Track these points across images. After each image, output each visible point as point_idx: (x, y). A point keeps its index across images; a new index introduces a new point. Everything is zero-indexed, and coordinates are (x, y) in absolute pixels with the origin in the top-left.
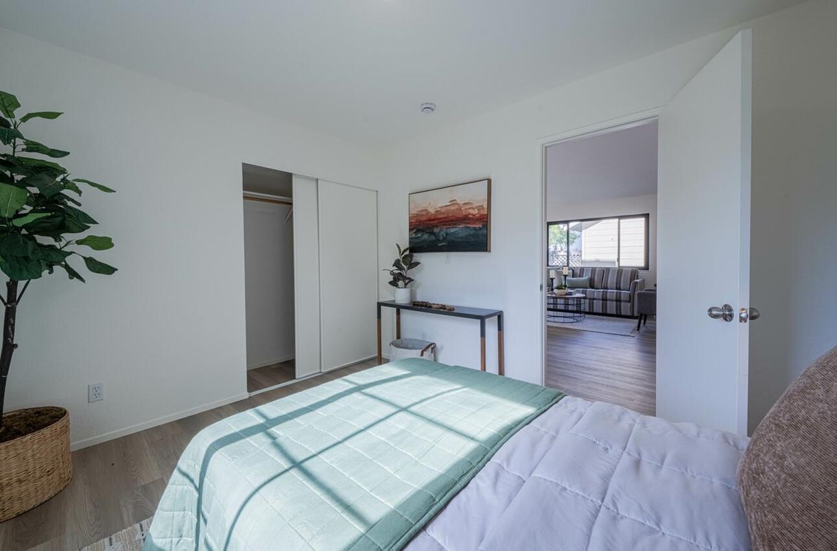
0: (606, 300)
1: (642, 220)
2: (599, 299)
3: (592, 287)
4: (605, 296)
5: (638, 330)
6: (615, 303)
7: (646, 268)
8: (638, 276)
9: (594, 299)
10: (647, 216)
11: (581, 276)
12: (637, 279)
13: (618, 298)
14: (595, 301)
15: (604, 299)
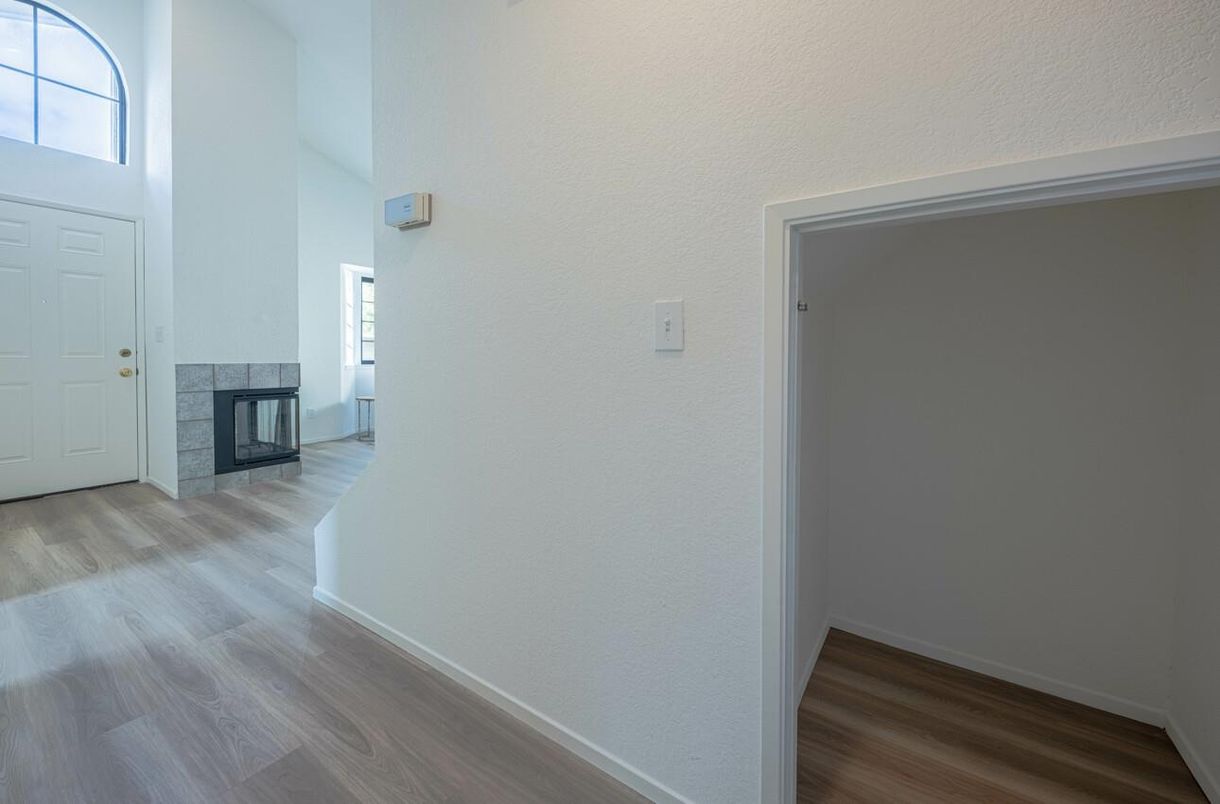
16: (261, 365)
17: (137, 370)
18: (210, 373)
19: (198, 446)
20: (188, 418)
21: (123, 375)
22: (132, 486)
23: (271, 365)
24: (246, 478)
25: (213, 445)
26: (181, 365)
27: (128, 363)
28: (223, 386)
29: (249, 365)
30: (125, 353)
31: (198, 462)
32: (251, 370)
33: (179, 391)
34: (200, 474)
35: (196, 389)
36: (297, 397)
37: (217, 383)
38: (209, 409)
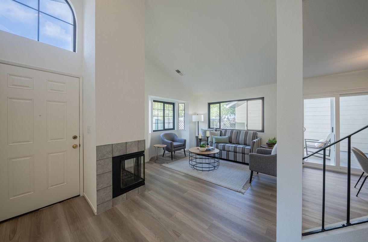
0: (236, 152)
1: (260, 101)
2: (232, 152)
3: (230, 142)
4: (235, 150)
5: (250, 183)
6: (241, 154)
7: (263, 131)
8: (257, 136)
9: (230, 151)
10: (263, 99)
11: (225, 135)
12: (257, 138)
13: (243, 152)
14: (230, 152)
15: (235, 152)
16: (131, 142)
17: (80, 145)
18: (111, 148)
19: (105, 186)
20: (101, 173)
21: (73, 147)
22: (77, 198)
23: (134, 141)
24: (125, 197)
25: (112, 184)
26: (99, 146)
27: (76, 142)
28: (116, 154)
29: (126, 143)
30: (75, 137)
31: (105, 194)
32: (127, 145)
33: (98, 159)
34: (106, 200)
35: (105, 158)
36: (144, 155)
37: (114, 153)
38: (110, 167)
